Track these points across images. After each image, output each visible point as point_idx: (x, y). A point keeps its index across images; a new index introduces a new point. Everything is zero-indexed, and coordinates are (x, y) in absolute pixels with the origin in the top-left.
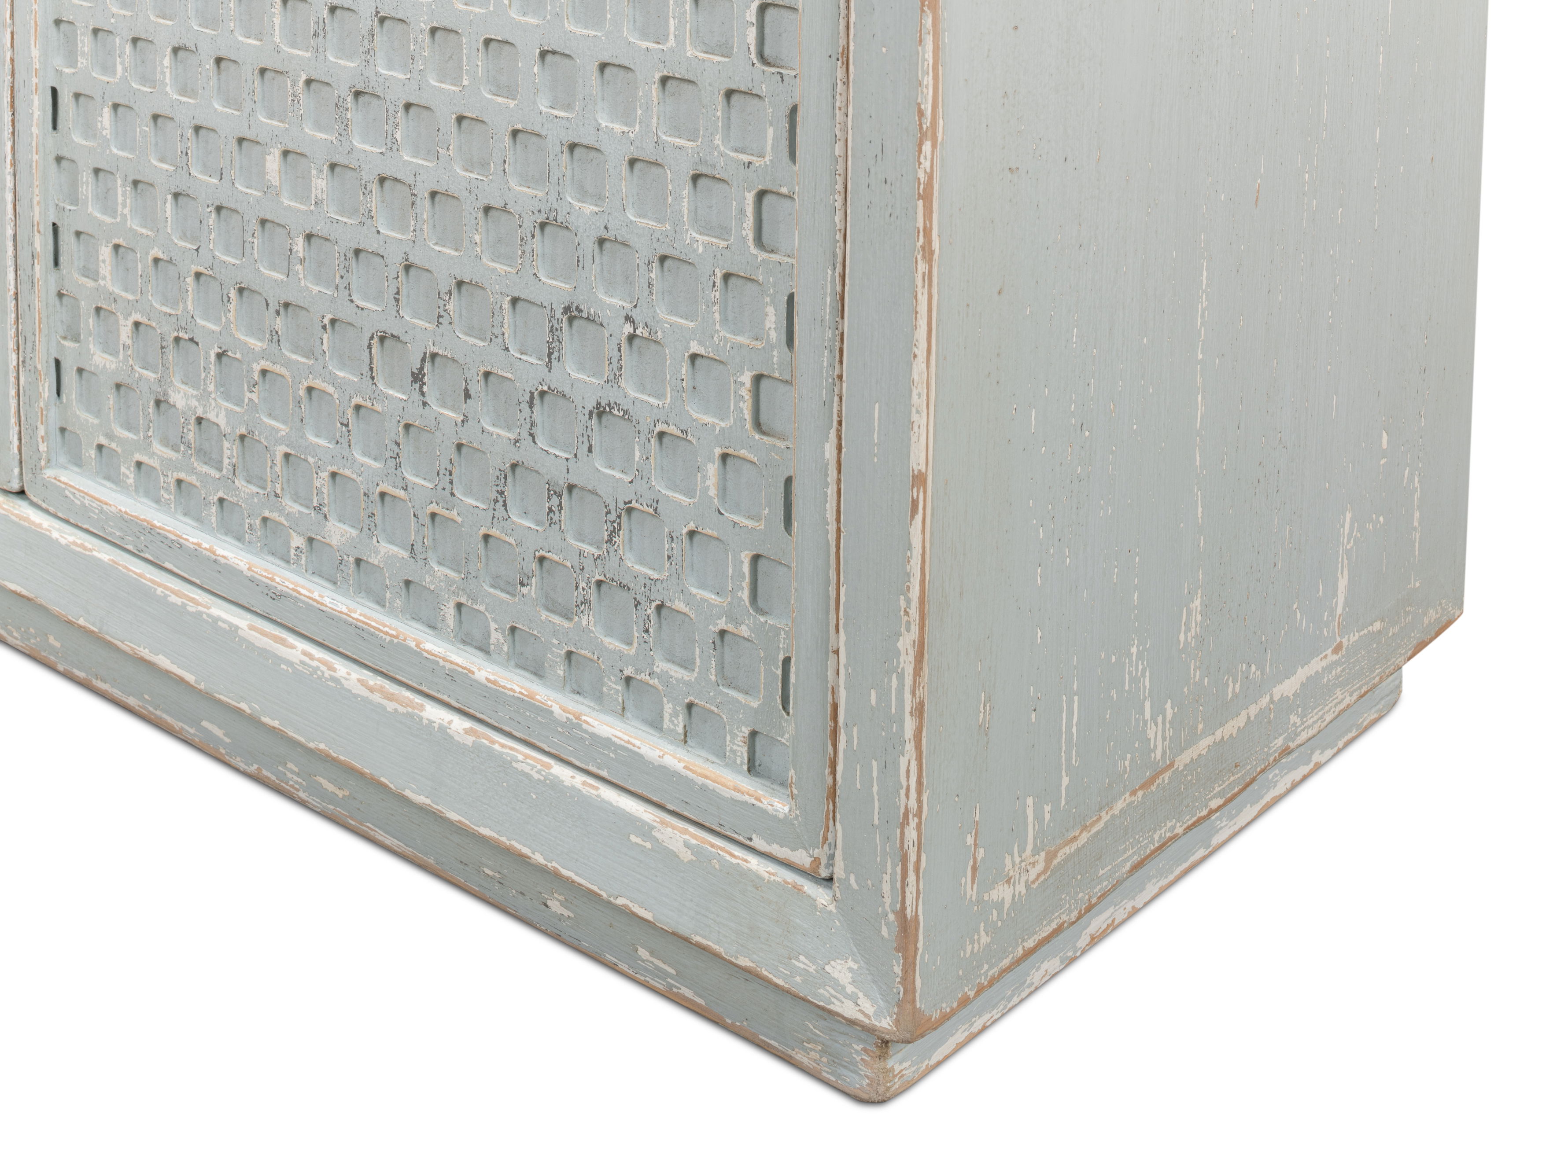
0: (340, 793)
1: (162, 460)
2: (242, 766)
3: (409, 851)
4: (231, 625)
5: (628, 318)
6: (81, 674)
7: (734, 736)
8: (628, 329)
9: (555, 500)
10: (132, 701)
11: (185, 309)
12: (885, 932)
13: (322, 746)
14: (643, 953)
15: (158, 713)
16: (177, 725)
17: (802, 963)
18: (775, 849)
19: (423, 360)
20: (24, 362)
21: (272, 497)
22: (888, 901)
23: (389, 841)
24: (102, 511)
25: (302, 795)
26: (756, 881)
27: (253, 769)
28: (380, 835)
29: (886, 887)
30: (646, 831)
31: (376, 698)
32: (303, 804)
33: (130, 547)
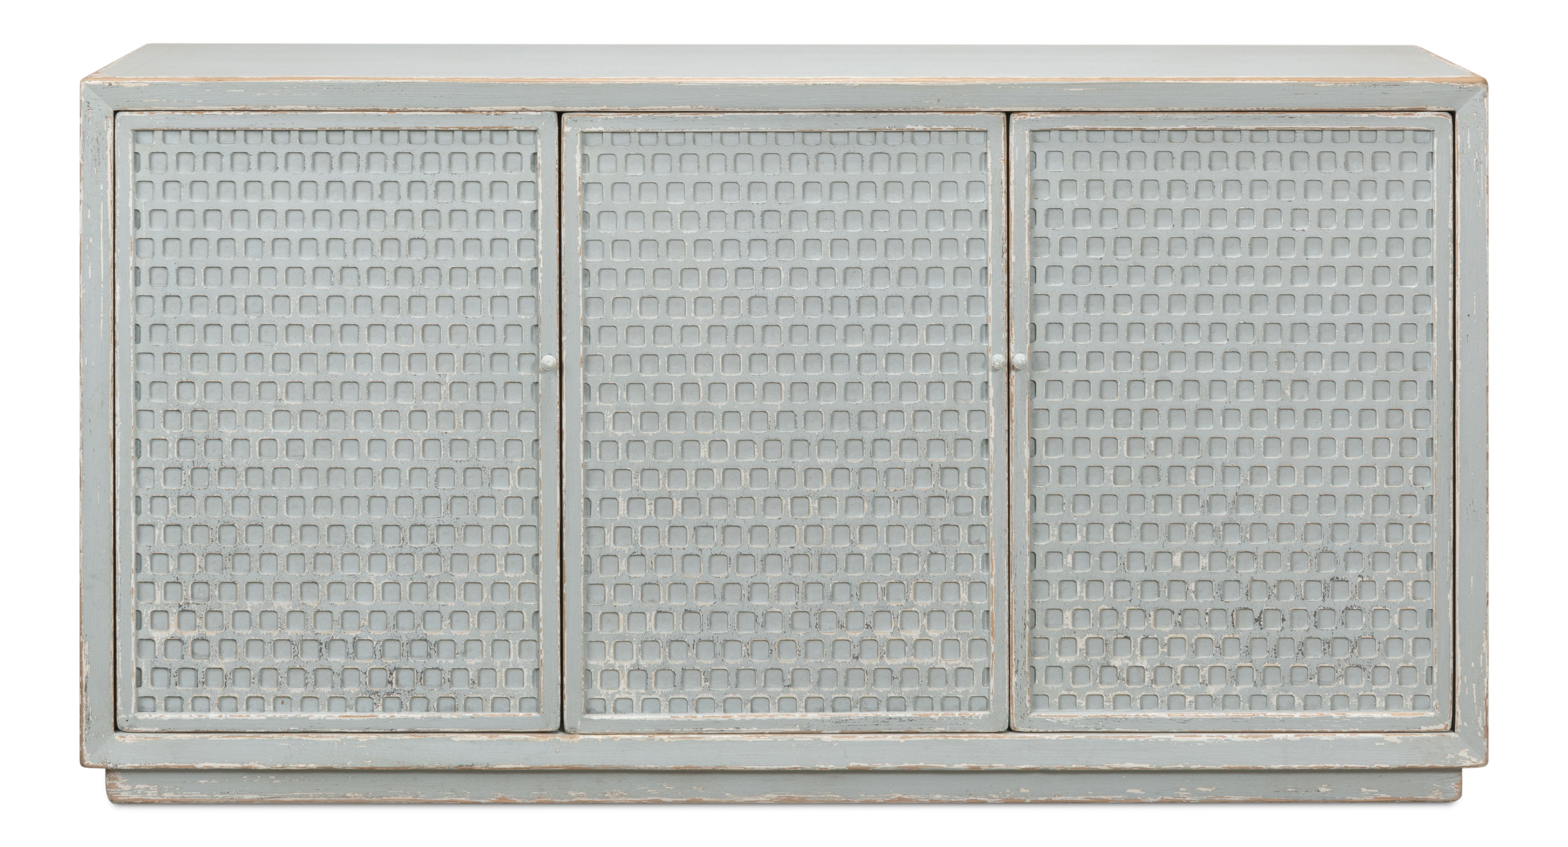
0: (1210, 790)
1: (1105, 690)
2: (1152, 800)
3: (1248, 798)
4: (1166, 739)
5: (1359, 576)
6: (1043, 799)
7: (1406, 700)
8: (1360, 579)
9: (1327, 645)
10: (1079, 798)
11: (1122, 625)
12: (1479, 734)
13: (1226, 765)
14: (1363, 790)
15: (1098, 797)
16: (1109, 798)
17: (1450, 756)
18: (1431, 728)
19: (1261, 613)
20: (1016, 672)
21: (1176, 686)
22: (1480, 725)
23: (1237, 798)
24: (1072, 720)
25: (1188, 799)
26: (1428, 740)
27: (1159, 798)
28: (1233, 798)
29: (1480, 720)
30: (1381, 740)
31: (1250, 739)
32: (1188, 803)
33: (1092, 730)
